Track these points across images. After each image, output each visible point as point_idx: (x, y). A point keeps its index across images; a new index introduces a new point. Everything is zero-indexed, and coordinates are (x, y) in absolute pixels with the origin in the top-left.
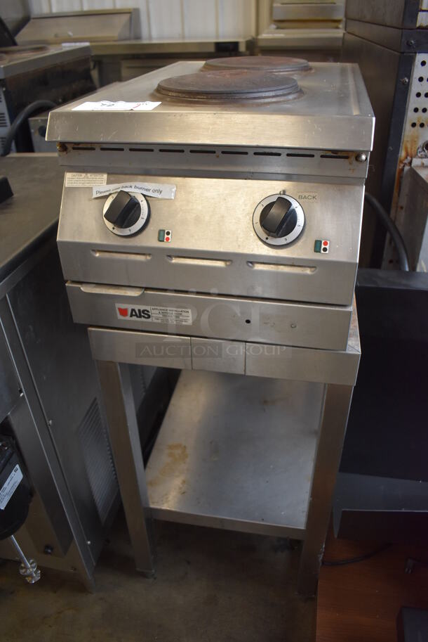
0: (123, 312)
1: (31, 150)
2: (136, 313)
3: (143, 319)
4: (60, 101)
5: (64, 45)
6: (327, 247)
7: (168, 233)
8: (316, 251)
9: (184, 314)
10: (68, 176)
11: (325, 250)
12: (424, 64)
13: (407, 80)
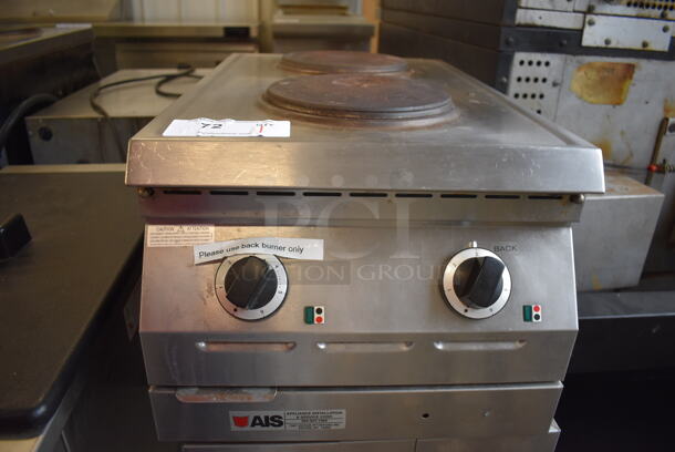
0: (241, 422)
1: (29, 161)
2: (260, 420)
3: (271, 428)
4: (61, 93)
5: (58, 26)
6: (539, 313)
7: (319, 311)
8: (525, 320)
9: (334, 416)
10: (151, 230)
11: (537, 317)
12: (522, 63)
13: (505, 80)
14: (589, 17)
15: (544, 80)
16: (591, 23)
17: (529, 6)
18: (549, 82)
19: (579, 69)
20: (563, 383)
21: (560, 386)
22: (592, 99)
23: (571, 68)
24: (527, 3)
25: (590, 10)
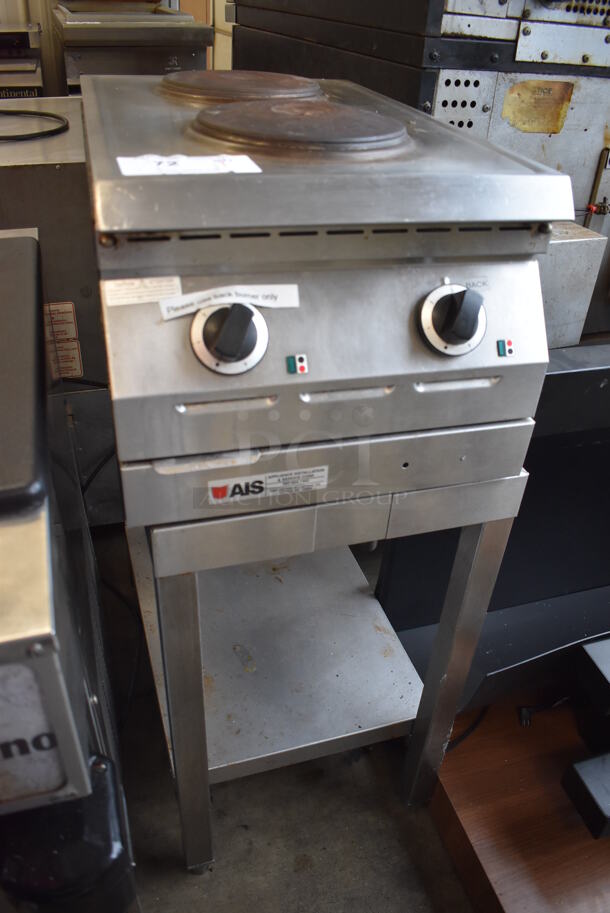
0: (219, 492)
2: (240, 488)
6: (512, 347)
7: (301, 360)
8: (499, 354)
9: (316, 474)
11: (510, 351)
12: (448, 83)
13: (429, 104)
14: (523, 25)
15: (473, 104)
16: (526, 33)
17: (457, 11)
18: (479, 106)
19: (512, 90)
20: (534, 419)
21: (532, 422)
22: (526, 126)
23: (503, 89)
24: (454, 7)
25: (525, 16)
